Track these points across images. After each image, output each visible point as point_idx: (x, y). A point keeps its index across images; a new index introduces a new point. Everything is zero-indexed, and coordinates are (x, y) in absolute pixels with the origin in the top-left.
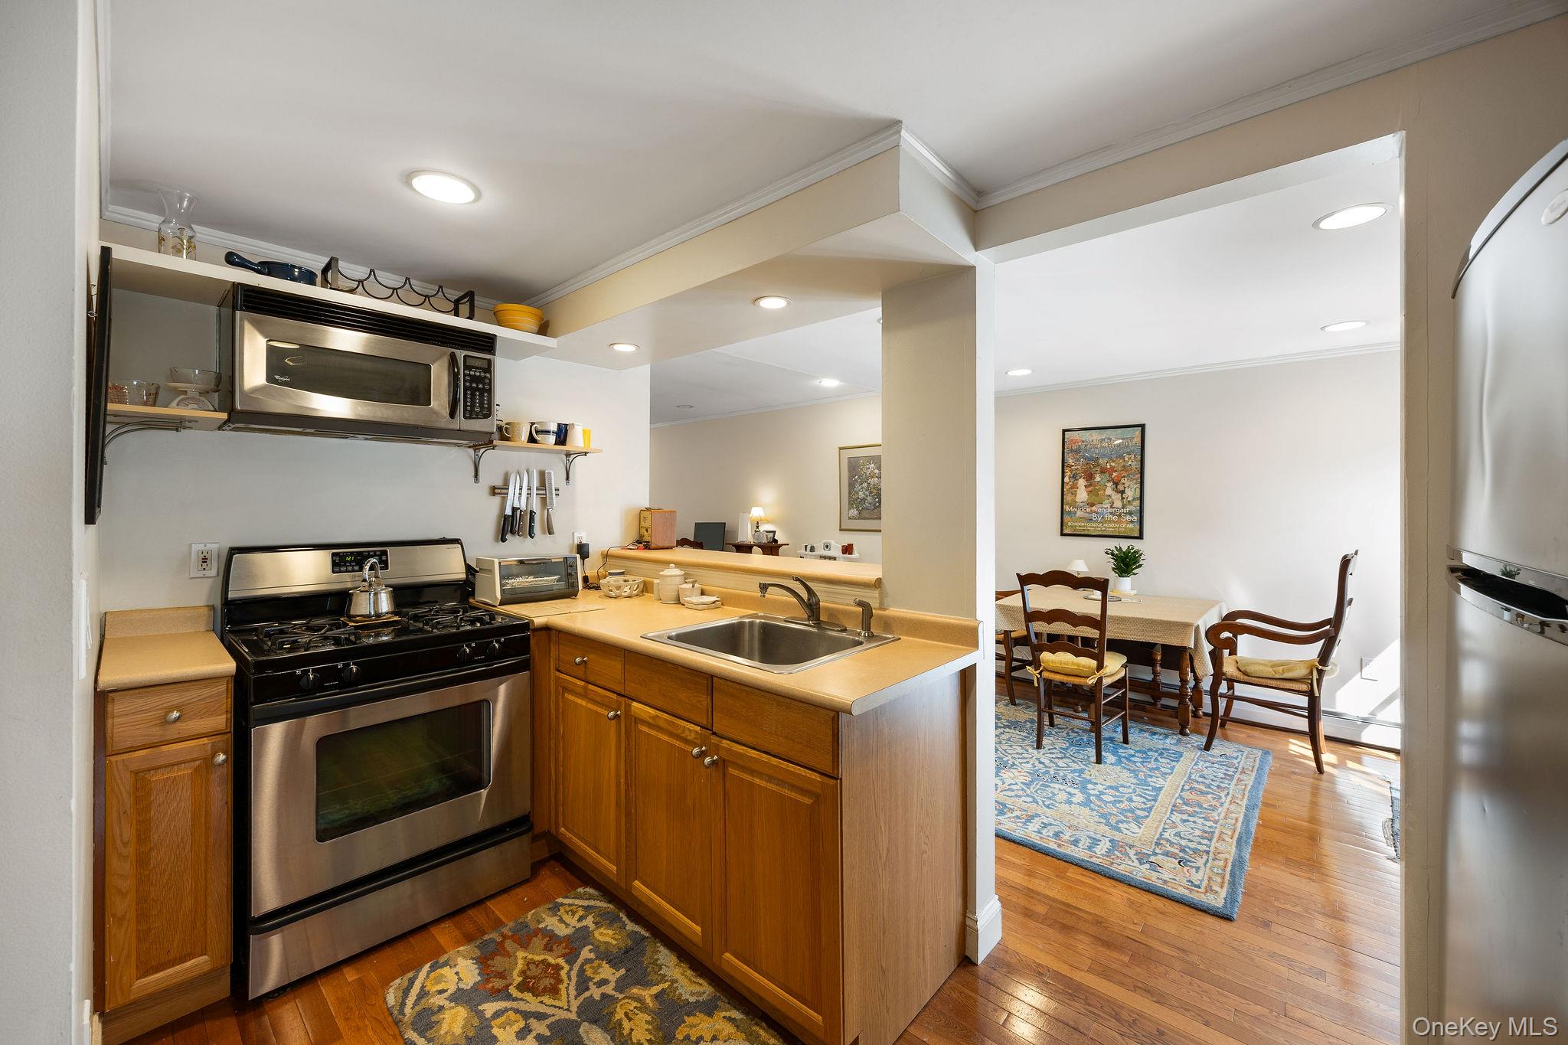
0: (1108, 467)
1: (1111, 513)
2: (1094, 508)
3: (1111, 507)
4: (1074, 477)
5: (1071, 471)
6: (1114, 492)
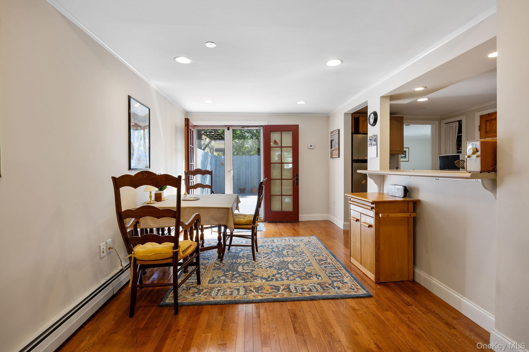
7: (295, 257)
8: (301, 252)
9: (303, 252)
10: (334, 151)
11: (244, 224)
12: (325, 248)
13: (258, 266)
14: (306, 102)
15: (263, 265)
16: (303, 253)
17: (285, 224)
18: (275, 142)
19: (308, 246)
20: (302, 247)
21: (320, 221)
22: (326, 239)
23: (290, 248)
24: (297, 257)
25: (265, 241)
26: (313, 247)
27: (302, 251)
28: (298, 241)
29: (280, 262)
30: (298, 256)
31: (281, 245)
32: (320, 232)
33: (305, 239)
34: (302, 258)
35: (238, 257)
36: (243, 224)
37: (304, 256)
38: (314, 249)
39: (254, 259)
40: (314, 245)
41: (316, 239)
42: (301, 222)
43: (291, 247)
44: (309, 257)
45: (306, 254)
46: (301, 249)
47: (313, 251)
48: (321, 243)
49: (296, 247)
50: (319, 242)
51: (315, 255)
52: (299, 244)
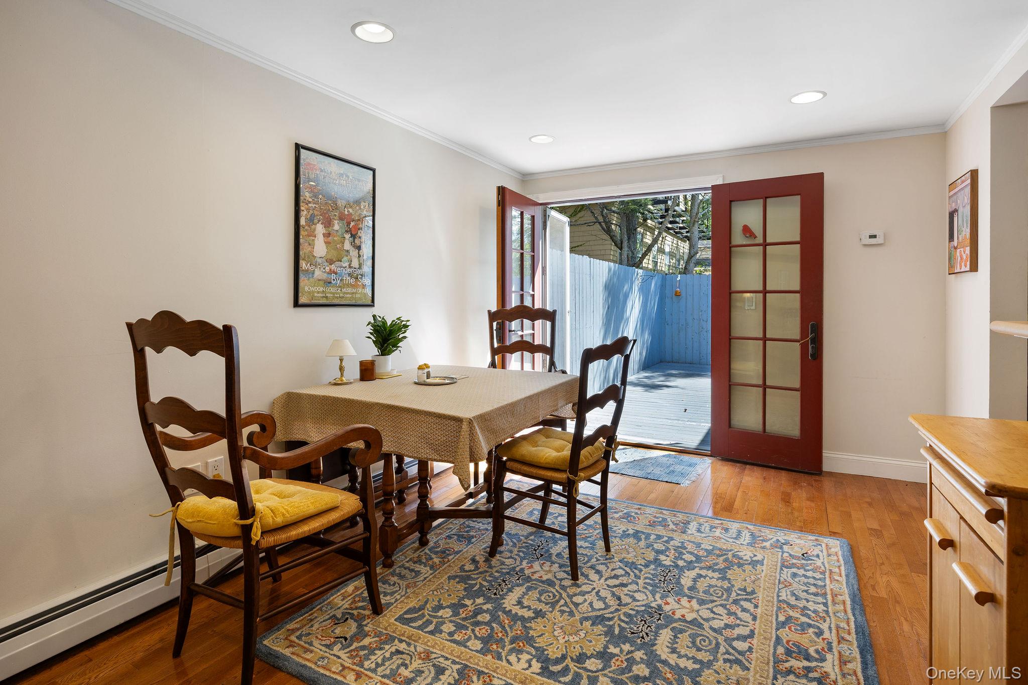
0: (346, 213)
1: (349, 274)
2: (333, 267)
3: (350, 267)
4: (311, 221)
5: (308, 210)
6: (351, 247)
7: (710, 606)
8: (744, 590)
9: (753, 592)
10: (958, 250)
11: (547, 466)
12: (848, 602)
13: (566, 604)
14: (825, 94)
15: (584, 607)
16: (749, 600)
17: (772, 472)
18: (747, 230)
19: (787, 574)
20: (763, 574)
21: (907, 484)
22: (883, 564)
23: (717, 564)
24: (714, 609)
25: (661, 519)
26: (805, 584)
27: (749, 590)
28: (767, 544)
29: (643, 608)
30: (721, 605)
31: (698, 545)
32: (876, 526)
33: (798, 541)
34: (731, 620)
35: (542, 555)
36: (543, 465)
37: (744, 610)
38: (803, 595)
39: (575, 577)
40: (815, 575)
41: (840, 553)
42: (831, 474)
43: (726, 560)
44: (757, 622)
45: (756, 606)
46: (754, 582)
47: (793, 601)
48: (847, 576)
49: (740, 565)
50: (843, 568)
51: (789, 619)
52: (759, 557)
